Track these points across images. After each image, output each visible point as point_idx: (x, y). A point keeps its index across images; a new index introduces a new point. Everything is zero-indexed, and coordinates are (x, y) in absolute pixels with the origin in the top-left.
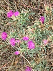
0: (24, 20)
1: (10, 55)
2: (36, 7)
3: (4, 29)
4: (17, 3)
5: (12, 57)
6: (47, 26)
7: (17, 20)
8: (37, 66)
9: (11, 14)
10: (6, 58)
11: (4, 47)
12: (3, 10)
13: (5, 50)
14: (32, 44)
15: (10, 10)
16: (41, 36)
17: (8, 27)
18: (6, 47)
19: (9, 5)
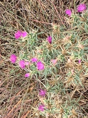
0: (33, 40)
1: (24, 81)
2: (50, 21)
3: (14, 50)
4: (27, 17)
5: (26, 83)
6: (55, 46)
7: (26, 41)
8: (52, 89)
9: (19, 35)
10: (19, 85)
11: (16, 72)
12: (12, 27)
13: (18, 76)
14: (42, 65)
15: (19, 26)
16: (49, 56)
17: (19, 47)
18: (19, 71)
19: (18, 20)
